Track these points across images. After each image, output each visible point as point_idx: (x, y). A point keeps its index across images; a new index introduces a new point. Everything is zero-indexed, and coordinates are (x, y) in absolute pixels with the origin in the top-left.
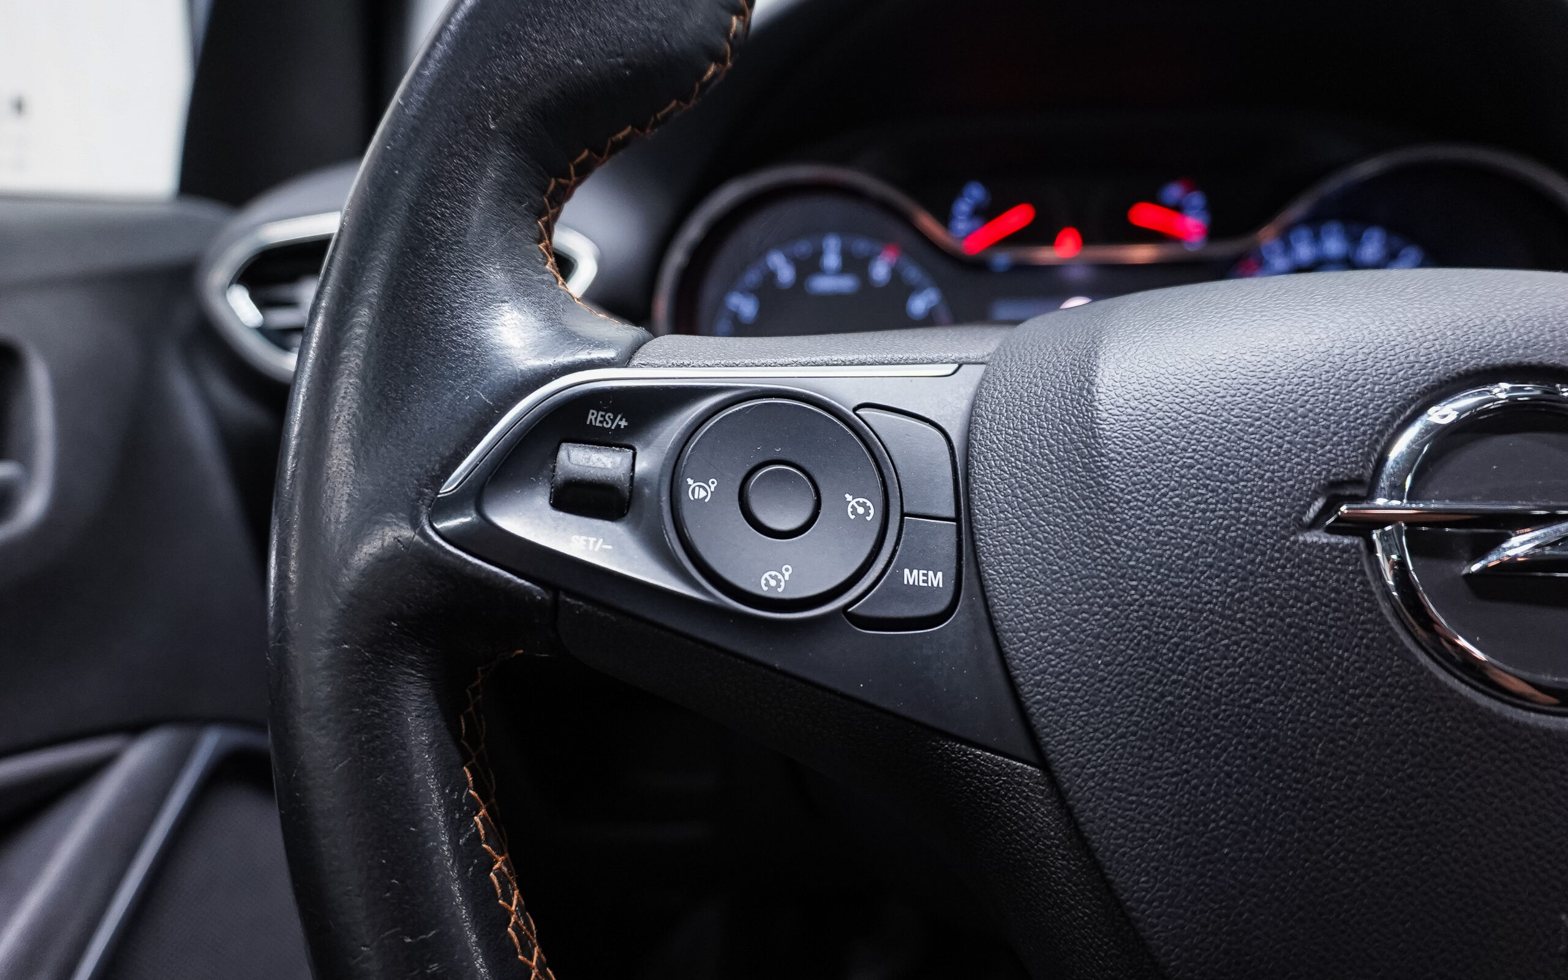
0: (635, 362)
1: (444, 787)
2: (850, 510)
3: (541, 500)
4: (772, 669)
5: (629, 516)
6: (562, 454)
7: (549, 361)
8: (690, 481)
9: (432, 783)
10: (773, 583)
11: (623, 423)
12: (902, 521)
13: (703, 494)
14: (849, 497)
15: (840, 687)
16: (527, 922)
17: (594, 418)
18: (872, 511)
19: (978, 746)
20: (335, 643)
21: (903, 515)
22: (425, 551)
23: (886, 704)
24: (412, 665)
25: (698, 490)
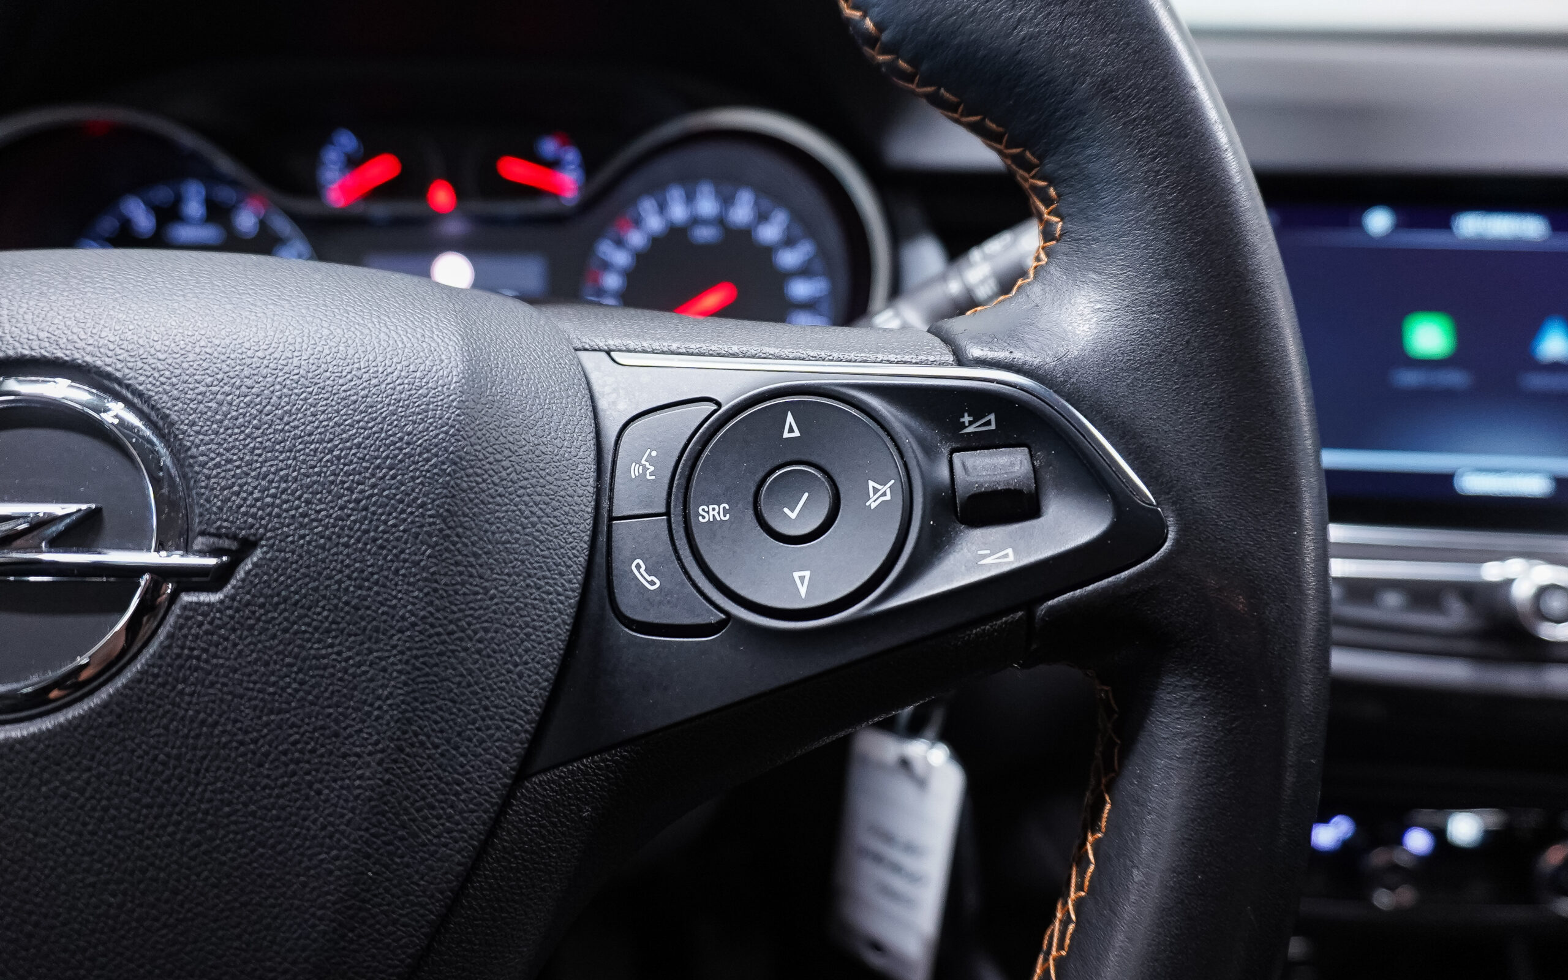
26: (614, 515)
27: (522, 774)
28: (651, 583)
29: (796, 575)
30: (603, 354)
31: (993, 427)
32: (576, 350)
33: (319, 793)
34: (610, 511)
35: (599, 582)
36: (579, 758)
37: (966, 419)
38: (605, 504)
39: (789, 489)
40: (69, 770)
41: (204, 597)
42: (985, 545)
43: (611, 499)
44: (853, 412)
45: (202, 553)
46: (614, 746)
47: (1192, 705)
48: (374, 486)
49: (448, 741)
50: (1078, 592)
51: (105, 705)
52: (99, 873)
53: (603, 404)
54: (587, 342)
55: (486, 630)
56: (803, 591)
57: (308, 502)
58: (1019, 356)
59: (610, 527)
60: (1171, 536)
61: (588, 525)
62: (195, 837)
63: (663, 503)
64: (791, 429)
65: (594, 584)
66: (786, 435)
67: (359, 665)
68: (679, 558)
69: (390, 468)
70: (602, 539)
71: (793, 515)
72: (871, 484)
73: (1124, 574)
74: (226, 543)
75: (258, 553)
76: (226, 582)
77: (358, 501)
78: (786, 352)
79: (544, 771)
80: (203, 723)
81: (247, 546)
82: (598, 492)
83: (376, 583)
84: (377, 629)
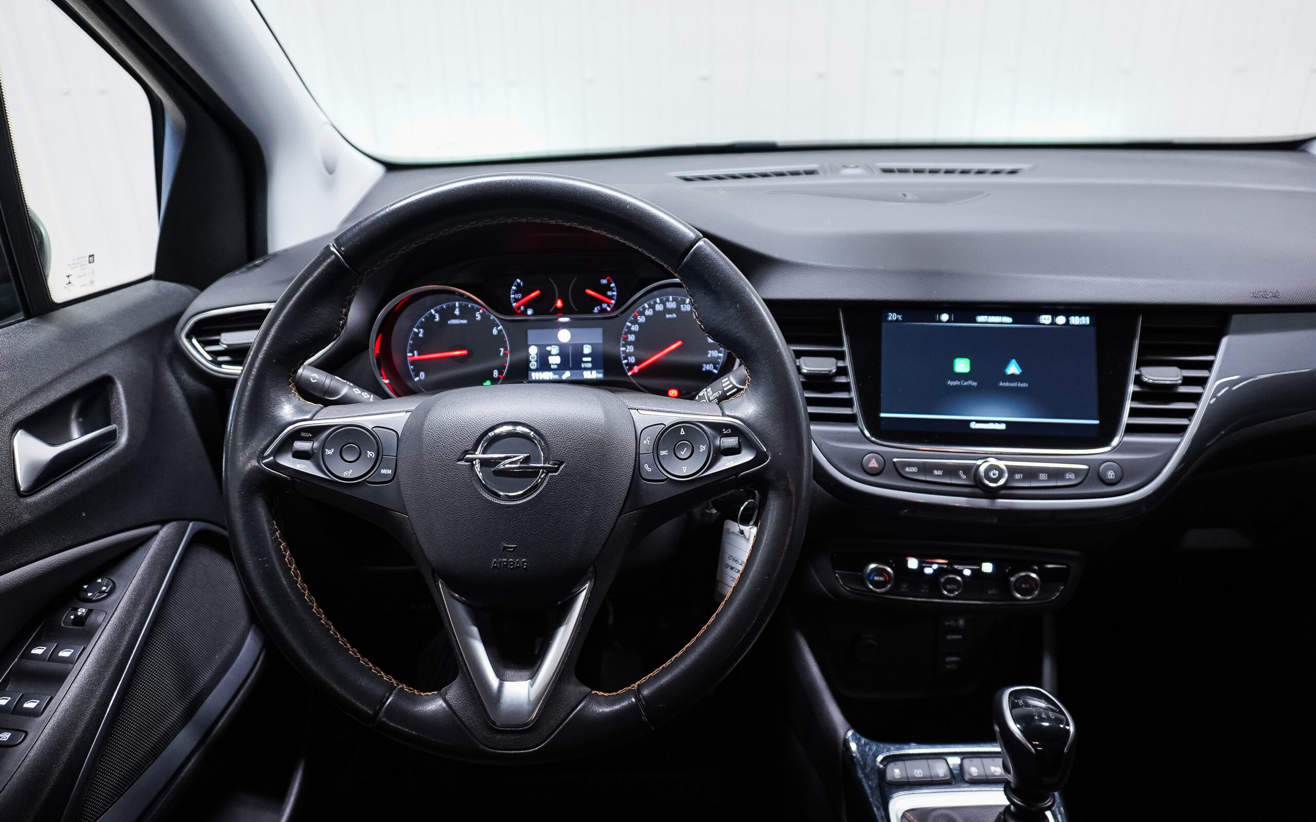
0: (314, 419)
1: (268, 525)
2: (368, 455)
3: (290, 456)
4: (347, 495)
5: (312, 459)
6: (295, 444)
7: (296, 419)
8: (326, 450)
9: (266, 525)
10: (347, 474)
11: (311, 435)
12: (382, 457)
13: (330, 453)
14: (368, 452)
15: (364, 499)
16: (292, 559)
17: (303, 434)
18: (374, 455)
19: (397, 512)
20: (240, 492)
21: (382, 455)
22: (261, 469)
23: (376, 503)
24: (259, 496)
25: (329, 452)
26: (640, 453)
27: (620, 514)
28: (649, 470)
29: (683, 468)
30: (636, 411)
31: (730, 432)
32: (629, 409)
33: (579, 516)
34: (639, 452)
35: (637, 470)
36: (633, 511)
37: (724, 430)
38: (638, 450)
39: (682, 447)
40: (529, 510)
41: (554, 474)
42: (727, 460)
43: (639, 449)
44: (697, 428)
45: (551, 464)
46: (641, 508)
47: (775, 498)
48: (588, 449)
49: (605, 505)
50: (747, 472)
51: (535, 497)
52: (535, 531)
53: (637, 424)
54: (632, 406)
55: (612, 481)
56: (685, 471)
57: (574, 453)
58: (737, 414)
59: (639, 456)
60: (769, 458)
61: (634, 456)
62: (554, 525)
63: (652, 450)
64: (682, 432)
65: (636, 470)
66: (681, 434)
67: (586, 488)
68: (656, 463)
69: (591, 445)
70: (638, 459)
71: (683, 453)
72: (701, 446)
73: (758, 468)
74: (557, 462)
75: (564, 464)
76: (558, 471)
77: (584, 453)
78: (682, 411)
79: (625, 514)
80: (555, 501)
81: (562, 463)
82: (636, 448)
83: (589, 471)
84: (589, 481)
